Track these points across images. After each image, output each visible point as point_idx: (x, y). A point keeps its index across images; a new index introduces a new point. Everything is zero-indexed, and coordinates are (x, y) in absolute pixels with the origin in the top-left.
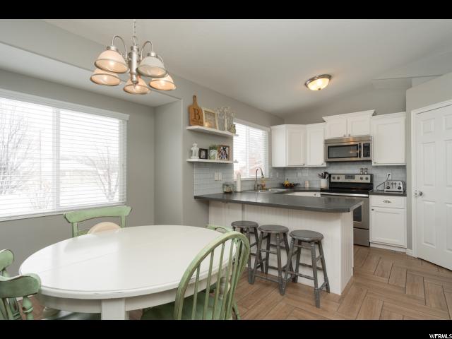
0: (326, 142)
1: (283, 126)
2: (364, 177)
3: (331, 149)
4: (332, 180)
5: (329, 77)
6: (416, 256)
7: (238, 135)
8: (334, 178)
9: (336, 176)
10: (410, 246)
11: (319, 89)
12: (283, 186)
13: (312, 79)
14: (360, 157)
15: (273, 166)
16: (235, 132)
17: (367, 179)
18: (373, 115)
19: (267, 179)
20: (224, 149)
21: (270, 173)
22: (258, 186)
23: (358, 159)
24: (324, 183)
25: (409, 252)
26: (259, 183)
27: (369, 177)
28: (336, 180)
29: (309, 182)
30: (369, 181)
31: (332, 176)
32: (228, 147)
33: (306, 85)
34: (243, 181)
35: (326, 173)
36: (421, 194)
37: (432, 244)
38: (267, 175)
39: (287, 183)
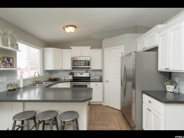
0: (72, 58)
1: (51, 48)
2: (87, 74)
3: (74, 62)
4: (74, 76)
5: (75, 27)
6: (106, 105)
7: (20, 51)
8: (75, 75)
9: (76, 74)
10: (104, 102)
11: (71, 32)
12: (51, 80)
13: (67, 26)
14: (86, 66)
15: (45, 70)
16: (17, 48)
17: (88, 75)
18: (91, 48)
19: (41, 77)
20: (8, 60)
21: (43, 73)
22: (36, 82)
23: (85, 67)
24: (71, 77)
25: (103, 104)
26: (36, 80)
27: (89, 74)
28: (76, 76)
29: (64, 77)
30: (89, 76)
31: (74, 74)
32: (12, 58)
33: (64, 28)
34: (24, 80)
35: (72, 73)
36: (108, 81)
37: (111, 100)
38: (41, 75)
39: (53, 78)
